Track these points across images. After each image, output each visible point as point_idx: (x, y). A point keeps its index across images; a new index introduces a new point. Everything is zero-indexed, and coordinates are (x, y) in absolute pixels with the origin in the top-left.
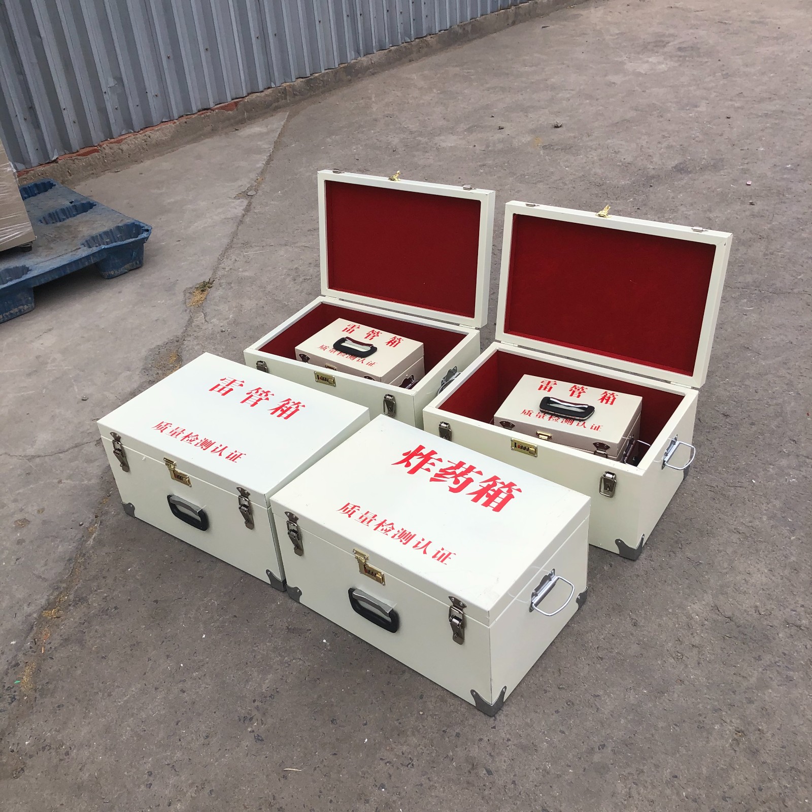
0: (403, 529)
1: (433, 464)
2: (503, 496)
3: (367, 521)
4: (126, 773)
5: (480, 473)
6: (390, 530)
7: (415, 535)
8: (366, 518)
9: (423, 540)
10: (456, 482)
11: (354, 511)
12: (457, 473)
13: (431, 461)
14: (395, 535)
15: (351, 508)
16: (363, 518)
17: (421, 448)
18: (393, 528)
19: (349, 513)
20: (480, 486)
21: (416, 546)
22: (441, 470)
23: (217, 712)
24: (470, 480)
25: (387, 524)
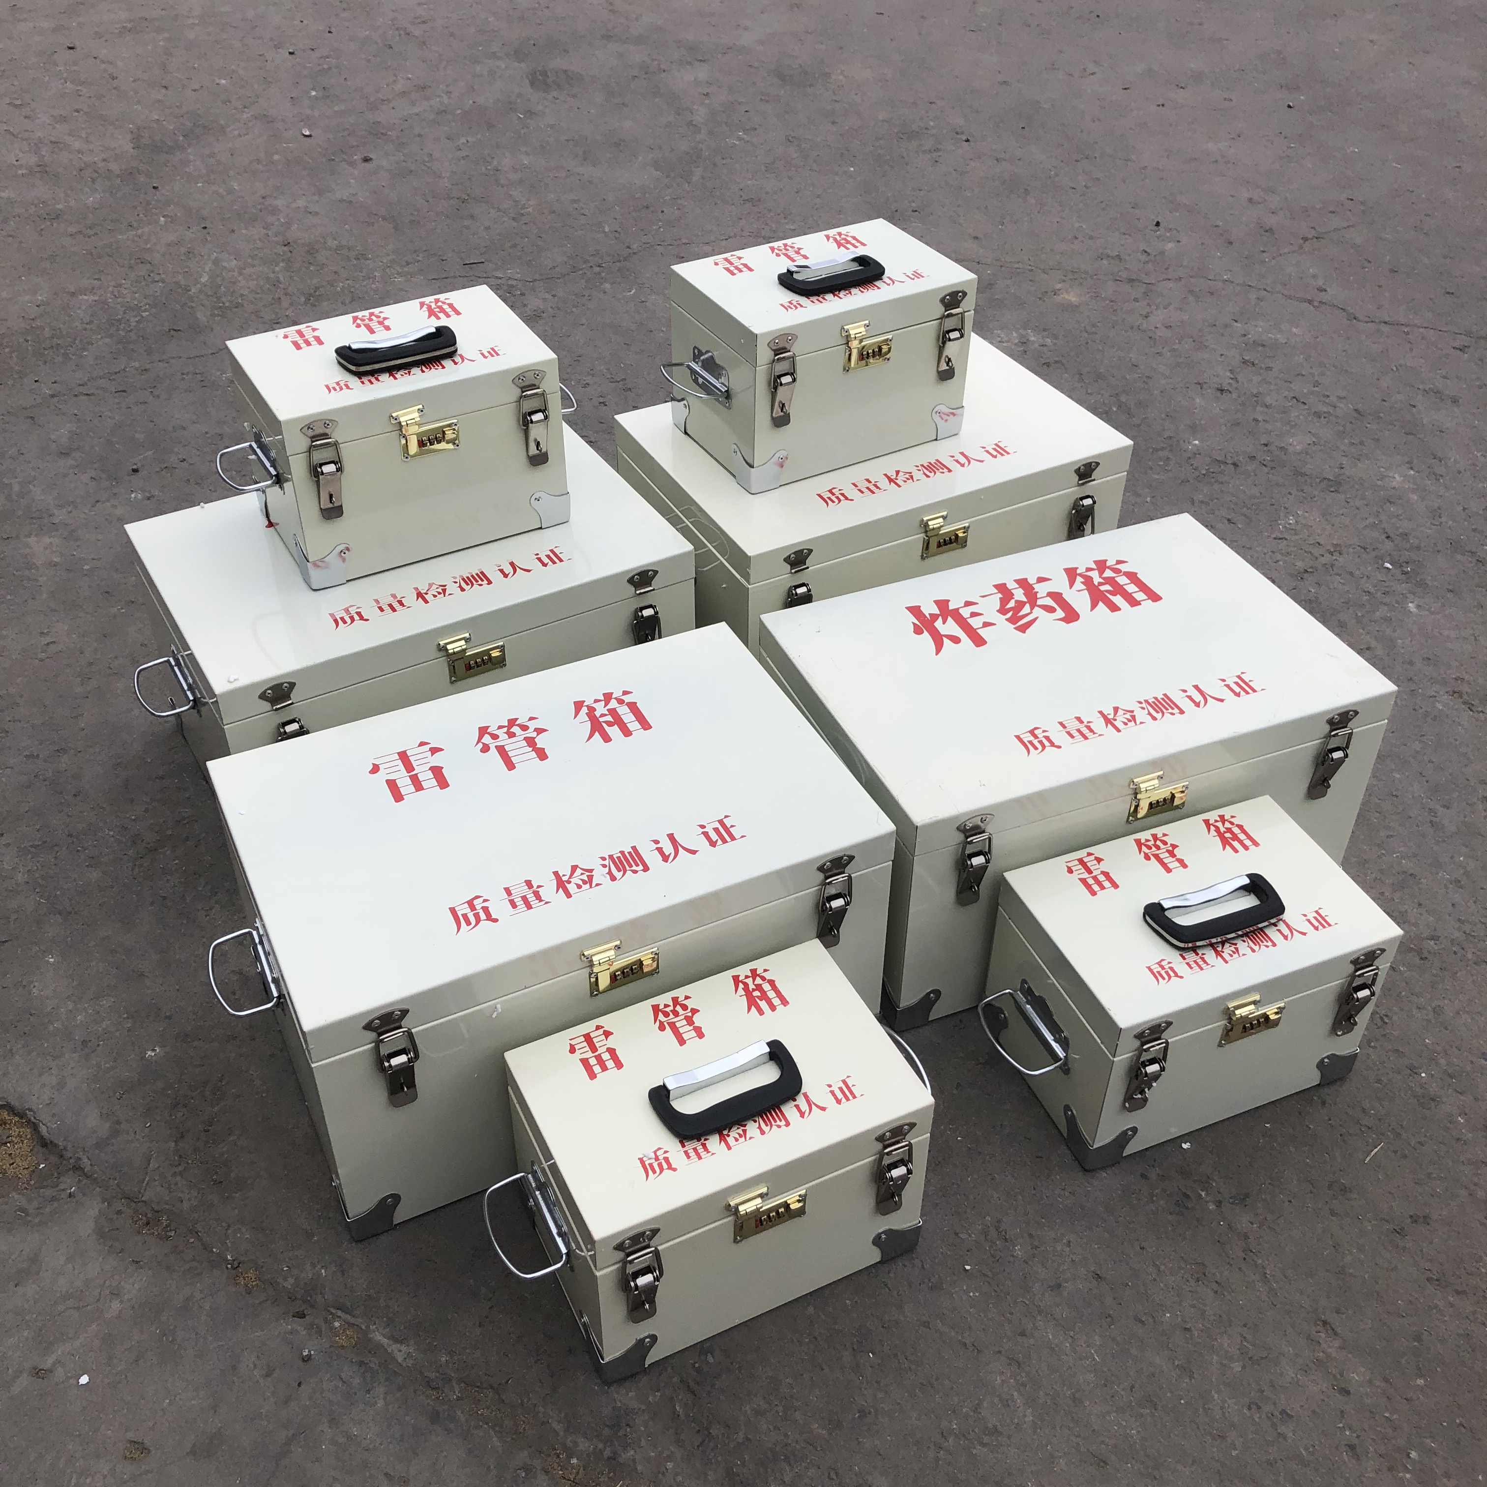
0: (1140, 703)
1: (974, 614)
2: (1122, 580)
3: (1085, 731)
4: (1234, 1453)
5: (1041, 580)
6: (1134, 717)
7: (1165, 695)
8: (1079, 731)
9: (1185, 691)
10: (1050, 609)
11: (1047, 738)
12: (1024, 599)
13: (965, 612)
14: (1149, 714)
15: (1032, 738)
16: (1076, 734)
17: (915, 611)
18: (1132, 712)
19: (1046, 743)
20: (1079, 591)
21: (1197, 705)
22: (1002, 611)
23: (1143, 1244)
24: (1056, 596)
25: (1112, 712)
